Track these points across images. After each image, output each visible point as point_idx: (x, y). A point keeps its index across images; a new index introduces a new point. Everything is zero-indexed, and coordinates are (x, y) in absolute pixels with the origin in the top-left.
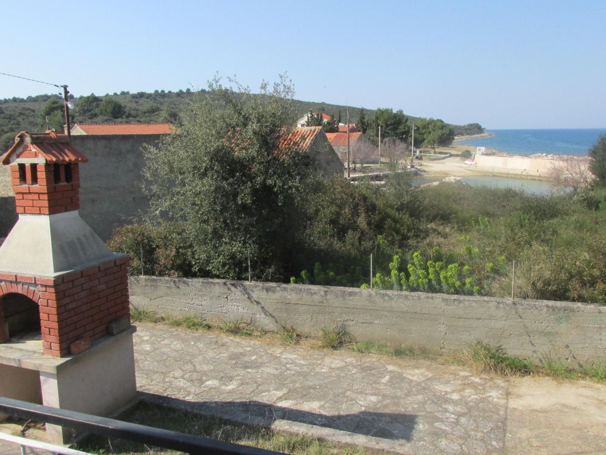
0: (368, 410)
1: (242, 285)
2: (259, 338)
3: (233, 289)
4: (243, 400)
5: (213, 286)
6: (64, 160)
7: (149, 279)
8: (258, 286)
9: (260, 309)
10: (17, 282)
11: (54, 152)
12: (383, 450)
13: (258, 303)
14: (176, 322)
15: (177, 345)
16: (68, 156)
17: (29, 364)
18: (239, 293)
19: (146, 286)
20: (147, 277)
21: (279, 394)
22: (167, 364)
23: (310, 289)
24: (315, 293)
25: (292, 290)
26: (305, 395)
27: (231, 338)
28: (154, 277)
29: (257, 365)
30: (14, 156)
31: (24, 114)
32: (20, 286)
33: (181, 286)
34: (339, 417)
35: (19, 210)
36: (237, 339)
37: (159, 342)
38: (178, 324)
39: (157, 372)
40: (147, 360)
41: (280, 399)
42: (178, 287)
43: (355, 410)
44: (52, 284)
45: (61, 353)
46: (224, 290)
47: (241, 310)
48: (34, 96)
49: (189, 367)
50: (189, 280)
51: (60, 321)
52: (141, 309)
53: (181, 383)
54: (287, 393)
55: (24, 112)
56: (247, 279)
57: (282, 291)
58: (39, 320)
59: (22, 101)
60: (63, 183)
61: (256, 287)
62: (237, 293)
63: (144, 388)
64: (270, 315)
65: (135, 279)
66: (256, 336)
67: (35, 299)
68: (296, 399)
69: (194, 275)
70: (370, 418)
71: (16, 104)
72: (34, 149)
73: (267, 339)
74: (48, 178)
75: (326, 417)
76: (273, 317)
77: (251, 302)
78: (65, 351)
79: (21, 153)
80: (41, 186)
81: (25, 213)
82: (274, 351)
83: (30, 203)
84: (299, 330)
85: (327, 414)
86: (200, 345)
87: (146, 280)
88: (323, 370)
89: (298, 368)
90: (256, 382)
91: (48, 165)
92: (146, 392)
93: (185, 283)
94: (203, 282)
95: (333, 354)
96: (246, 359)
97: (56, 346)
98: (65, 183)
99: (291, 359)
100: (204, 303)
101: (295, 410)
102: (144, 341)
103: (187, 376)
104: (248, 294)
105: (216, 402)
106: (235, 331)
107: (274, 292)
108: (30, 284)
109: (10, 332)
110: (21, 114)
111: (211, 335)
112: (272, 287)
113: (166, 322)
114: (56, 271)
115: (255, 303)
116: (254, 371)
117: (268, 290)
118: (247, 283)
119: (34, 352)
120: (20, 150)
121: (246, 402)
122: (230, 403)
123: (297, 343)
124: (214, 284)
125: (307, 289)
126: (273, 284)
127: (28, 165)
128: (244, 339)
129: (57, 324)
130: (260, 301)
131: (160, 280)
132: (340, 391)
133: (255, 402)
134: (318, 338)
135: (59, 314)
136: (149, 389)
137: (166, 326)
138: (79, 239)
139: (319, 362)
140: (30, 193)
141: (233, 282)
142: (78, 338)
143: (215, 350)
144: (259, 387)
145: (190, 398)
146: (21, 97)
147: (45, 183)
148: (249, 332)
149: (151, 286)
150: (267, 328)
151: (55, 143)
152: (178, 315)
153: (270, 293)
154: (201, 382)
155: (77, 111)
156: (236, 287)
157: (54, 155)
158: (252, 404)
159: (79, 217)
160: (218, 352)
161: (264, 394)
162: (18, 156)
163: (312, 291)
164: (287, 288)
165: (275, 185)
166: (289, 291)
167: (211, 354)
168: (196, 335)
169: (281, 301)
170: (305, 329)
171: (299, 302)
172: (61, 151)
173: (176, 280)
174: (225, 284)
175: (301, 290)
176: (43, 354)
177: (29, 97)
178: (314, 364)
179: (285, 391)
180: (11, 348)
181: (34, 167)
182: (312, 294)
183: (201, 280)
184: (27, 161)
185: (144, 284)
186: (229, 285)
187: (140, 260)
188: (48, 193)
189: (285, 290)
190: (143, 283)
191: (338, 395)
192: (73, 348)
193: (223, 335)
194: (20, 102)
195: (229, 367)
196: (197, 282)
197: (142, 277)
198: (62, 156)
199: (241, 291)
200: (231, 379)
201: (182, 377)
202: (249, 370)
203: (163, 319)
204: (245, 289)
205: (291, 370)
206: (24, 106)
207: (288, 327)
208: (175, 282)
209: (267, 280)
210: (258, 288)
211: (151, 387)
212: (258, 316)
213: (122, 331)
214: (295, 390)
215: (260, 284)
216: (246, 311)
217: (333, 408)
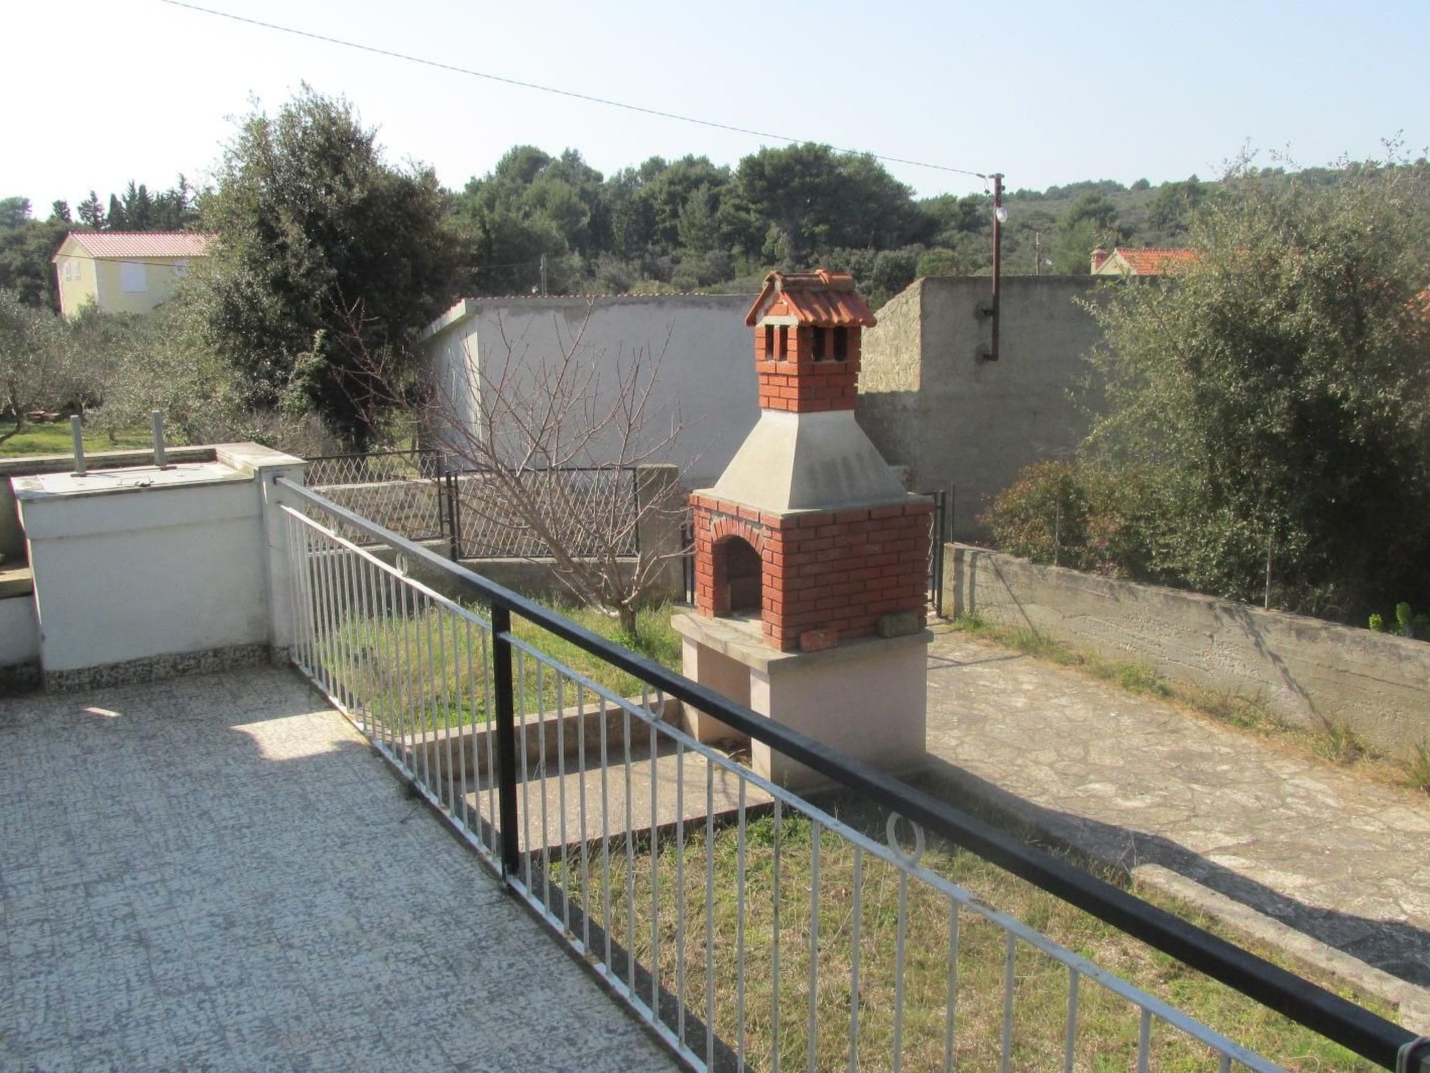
0: (1412, 922)
1: (1247, 614)
2: (1262, 736)
3: (1226, 619)
4: (1143, 831)
5: (1185, 607)
6: (829, 321)
7: (1064, 575)
8: (1281, 622)
9: (1279, 673)
10: (739, 519)
11: (817, 306)
12: (1333, 973)
13: (1276, 658)
14: (1101, 669)
15: (1079, 710)
16: (839, 314)
17: (737, 651)
18: (1238, 631)
19: (1057, 587)
20: (1062, 570)
21: (1228, 841)
22: (1037, 738)
23: (1397, 647)
24: (1408, 658)
25: (1354, 642)
26: (1287, 858)
27: (1202, 723)
28: (1076, 572)
29: (1218, 781)
30: (762, 312)
31: (1030, 227)
32: (742, 525)
33: (1122, 599)
34: (1330, 915)
35: (763, 402)
36: (1216, 729)
37: (1049, 698)
38: (1104, 674)
39: (1009, 746)
40: (1003, 722)
41: (1223, 850)
42: (1117, 600)
43: (1381, 913)
44: (778, 526)
45: (783, 645)
46: (1206, 618)
47: (1238, 669)
48: (1062, 185)
49: (1077, 751)
50: (1140, 587)
51: (786, 591)
52: (1043, 634)
53: (1042, 773)
54: (1246, 845)
55: (1030, 222)
56: (1260, 602)
57: (1332, 640)
58: (761, 584)
59: (1037, 197)
60: (829, 361)
61: (1276, 621)
62: (1233, 629)
63: (969, 764)
64: (1301, 690)
65: (1040, 570)
66: (1259, 731)
67: (758, 549)
68: (1257, 859)
69: (1151, 579)
70: (1402, 937)
71: (1022, 205)
72: (785, 301)
73: (1280, 741)
74: (800, 351)
75: (1298, 906)
76: (1306, 696)
77: (1262, 654)
78: (789, 642)
79: (771, 307)
80: (790, 365)
81: (768, 408)
82: (1280, 768)
83: (775, 391)
84: (1361, 739)
85: (1306, 902)
86: (1126, 721)
87: (1059, 576)
88: (1368, 828)
89: (1309, 810)
90: (1194, 809)
91: (802, 328)
92: (970, 771)
93: (1132, 592)
94: (1166, 596)
95: (1419, 804)
96: (1205, 766)
97: (777, 631)
98: (833, 361)
99: (1307, 790)
100: (1163, 640)
101: (1239, 876)
102: (1020, 691)
103: (1060, 765)
104: (1257, 635)
105: (1084, 820)
106: (1218, 711)
107: (1314, 639)
108: (753, 523)
109: (733, 601)
110: (1024, 226)
111: (1163, 710)
112: (1311, 628)
113: (1085, 666)
114: (791, 507)
115: (1270, 659)
116: (1206, 790)
117: (1300, 633)
118: (1259, 611)
119: (751, 637)
120: (769, 302)
121: (1146, 835)
122: (1114, 828)
123: (1349, 762)
124: (1188, 602)
125: (1391, 645)
126: (1315, 623)
127: (777, 328)
128: (1229, 730)
129: (780, 594)
130: (1282, 654)
131: (1086, 579)
132: (1375, 873)
133: (1165, 840)
134: (1403, 764)
135: (785, 578)
136: (976, 768)
137: (1080, 675)
138: (845, 460)
139: (1371, 810)
140: (776, 374)
141: (1227, 605)
142: (817, 626)
143: (1149, 737)
144: (1193, 820)
145: (1041, 801)
146: (1034, 190)
147: (795, 360)
148: (1245, 718)
149: (1068, 589)
150: (1290, 719)
151: (824, 293)
152: (1109, 659)
153: (1304, 642)
154: (1082, 779)
155: (1146, 217)
156: (1232, 617)
157: (813, 312)
158: (1156, 841)
159: (855, 423)
160: (1154, 741)
161: (1194, 833)
162: (767, 313)
163: (1402, 652)
164: (1345, 636)
165: (1345, 397)
166: (1347, 642)
167: (1137, 741)
168: (1132, 702)
169: (1326, 664)
170: (1376, 738)
171: (1367, 673)
172: (830, 305)
173: (1116, 583)
174: (1210, 606)
175: (1375, 645)
176: (761, 641)
177: (1051, 188)
178: (1355, 811)
179: (1245, 839)
180: (725, 625)
181: (784, 329)
182: (1401, 659)
183: (1164, 590)
184: (776, 320)
185: (1054, 583)
186: (1218, 611)
187: (1053, 533)
188: (800, 376)
189: (1339, 641)
190: (1052, 580)
191: (1361, 879)
192: (805, 643)
193: (1187, 714)
194: (1031, 200)
195: (1157, 770)
196: (1153, 595)
197: (1054, 568)
198: (829, 313)
199: (1242, 627)
200: (1145, 791)
201: (1051, 765)
202: (1195, 786)
203: (1082, 661)
204: (1251, 624)
205: (1291, 809)
206: (1039, 209)
207: (1339, 726)
208: (1111, 587)
209: (1306, 612)
210: (1280, 626)
211: (983, 765)
212: (1274, 688)
213: (899, 634)
214: (1270, 845)
215: (1286, 618)
216: (1248, 672)
217: (1327, 896)
